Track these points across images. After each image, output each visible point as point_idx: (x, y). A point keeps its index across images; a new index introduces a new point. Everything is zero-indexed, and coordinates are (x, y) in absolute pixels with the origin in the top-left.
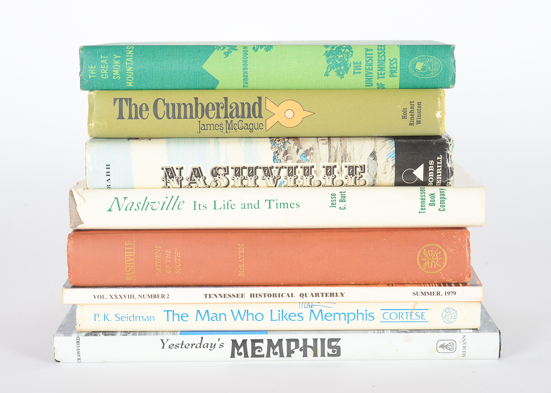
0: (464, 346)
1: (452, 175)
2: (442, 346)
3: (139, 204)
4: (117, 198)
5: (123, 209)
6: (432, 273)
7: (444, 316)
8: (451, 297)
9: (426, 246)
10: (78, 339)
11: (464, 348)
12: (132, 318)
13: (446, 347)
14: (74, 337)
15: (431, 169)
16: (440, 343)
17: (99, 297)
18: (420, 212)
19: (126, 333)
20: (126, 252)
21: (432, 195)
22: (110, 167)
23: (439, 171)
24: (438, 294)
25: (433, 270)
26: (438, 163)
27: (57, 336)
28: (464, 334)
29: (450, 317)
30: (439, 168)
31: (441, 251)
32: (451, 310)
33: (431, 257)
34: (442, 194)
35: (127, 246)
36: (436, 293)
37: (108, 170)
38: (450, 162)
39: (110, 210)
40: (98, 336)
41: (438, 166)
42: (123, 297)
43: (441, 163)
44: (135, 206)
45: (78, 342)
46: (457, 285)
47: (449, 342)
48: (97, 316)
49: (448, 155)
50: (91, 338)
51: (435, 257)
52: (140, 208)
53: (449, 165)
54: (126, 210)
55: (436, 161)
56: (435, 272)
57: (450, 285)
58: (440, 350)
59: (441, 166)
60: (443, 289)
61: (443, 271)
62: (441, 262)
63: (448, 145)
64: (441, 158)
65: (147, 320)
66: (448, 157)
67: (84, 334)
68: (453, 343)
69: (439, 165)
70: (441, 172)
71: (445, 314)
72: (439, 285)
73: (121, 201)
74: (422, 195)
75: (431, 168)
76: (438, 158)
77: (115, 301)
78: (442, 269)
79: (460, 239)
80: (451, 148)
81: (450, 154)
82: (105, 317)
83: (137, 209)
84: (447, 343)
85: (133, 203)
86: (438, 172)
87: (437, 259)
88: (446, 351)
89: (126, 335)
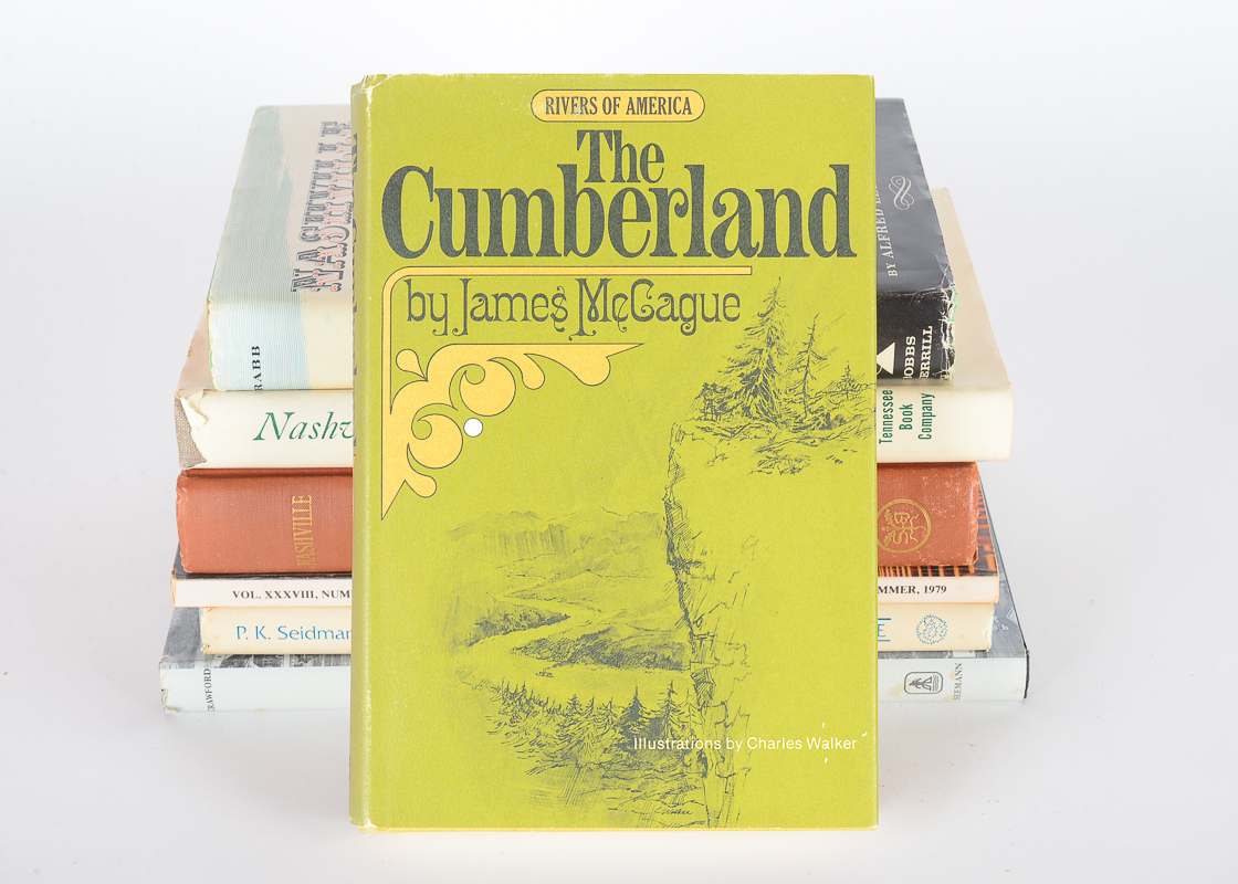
0: (958, 682)
1: (952, 363)
2: (915, 683)
3: (316, 426)
4: (272, 415)
5: (285, 436)
6: (902, 552)
7: (921, 631)
8: (937, 596)
9: (890, 504)
10: (207, 673)
11: (958, 685)
12: (310, 635)
13: (923, 684)
14: (199, 668)
15: (910, 353)
16: (912, 678)
17: (245, 595)
18: (880, 441)
19: (301, 659)
20: (294, 519)
21: (907, 407)
22: (261, 351)
23: (926, 356)
24: (912, 589)
25: (903, 546)
26: (924, 341)
27: (165, 667)
28: (959, 661)
29: (932, 633)
30: (926, 351)
31: (921, 515)
32: (935, 620)
33: (900, 525)
34: (927, 406)
35: (297, 506)
36: (907, 590)
37: (256, 358)
38: (948, 338)
39: (259, 438)
40: (246, 668)
41: (924, 348)
42: (291, 594)
43: (930, 341)
44: (309, 431)
45: (208, 679)
46: (949, 572)
47: (929, 676)
48: (241, 630)
49: (945, 325)
50: (232, 671)
51: (908, 525)
52: (320, 435)
53: (946, 345)
54: (291, 437)
55: (920, 337)
56: (906, 551)
57: (935, 573)
58: (913, 689)
59: (929, 347)
60: (921, 582)
61: (923, 549)
62: (919, 534)
63: (945, 305)
64: (930, 332)
65: (340, 637)
66: (945, 330)
67: (219, 663)
68: (936, 678)
69: (927, 344)
70: (929, 358)
71: (923, 626)
72: (915, 574)
73: (280, 419)
74: (887, 408)
75: (910, 351)
76: (925, 332)
77: (275, 601)
78: (921, 545)
79: (958, 490)
80: (951, 312)
81: (948, 324)
82: (258, 632)
83: (313, 435)
84: (924, 677)
85: (305, 425)
86: (923, 358)
87: (911, 528)
88: (923, 690)
89: (301, 665)
